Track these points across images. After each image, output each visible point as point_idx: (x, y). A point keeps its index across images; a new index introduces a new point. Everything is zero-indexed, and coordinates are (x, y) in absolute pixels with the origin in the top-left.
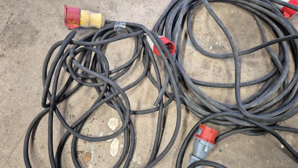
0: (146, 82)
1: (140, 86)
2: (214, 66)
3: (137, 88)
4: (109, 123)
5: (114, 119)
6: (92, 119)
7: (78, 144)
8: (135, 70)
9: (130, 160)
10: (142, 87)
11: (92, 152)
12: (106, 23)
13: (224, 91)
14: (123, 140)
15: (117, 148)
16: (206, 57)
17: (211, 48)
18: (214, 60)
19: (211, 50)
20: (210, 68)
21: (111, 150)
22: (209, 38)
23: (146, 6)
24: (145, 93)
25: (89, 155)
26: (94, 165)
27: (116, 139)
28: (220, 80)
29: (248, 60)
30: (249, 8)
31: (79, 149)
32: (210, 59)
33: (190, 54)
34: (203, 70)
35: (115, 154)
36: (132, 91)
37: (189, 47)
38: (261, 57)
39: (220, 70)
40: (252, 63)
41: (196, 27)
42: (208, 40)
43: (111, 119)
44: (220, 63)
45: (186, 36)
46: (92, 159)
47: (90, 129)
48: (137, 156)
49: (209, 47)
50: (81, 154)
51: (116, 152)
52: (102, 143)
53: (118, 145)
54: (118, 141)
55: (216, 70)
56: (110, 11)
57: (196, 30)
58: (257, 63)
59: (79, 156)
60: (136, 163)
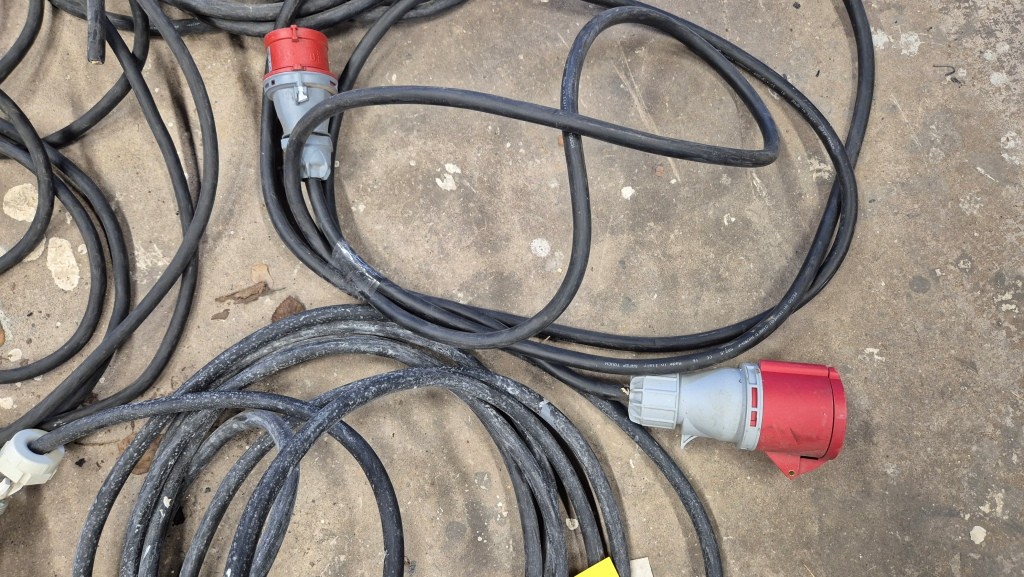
4: (6, 210)
5: (17, 189)
9: (128, 267)
14: (76, 232)
15: (73, 261)
21: (56, 279)
26: (24, 344)
27: (54, 242)
35: (75, 280)
43: (8, 196)
46: (8, 332)
48: (146, 248)
51: (73, 273)
52: (17, 274)
53: (69, 252)
54: (65, 243)
60: (152, 270)
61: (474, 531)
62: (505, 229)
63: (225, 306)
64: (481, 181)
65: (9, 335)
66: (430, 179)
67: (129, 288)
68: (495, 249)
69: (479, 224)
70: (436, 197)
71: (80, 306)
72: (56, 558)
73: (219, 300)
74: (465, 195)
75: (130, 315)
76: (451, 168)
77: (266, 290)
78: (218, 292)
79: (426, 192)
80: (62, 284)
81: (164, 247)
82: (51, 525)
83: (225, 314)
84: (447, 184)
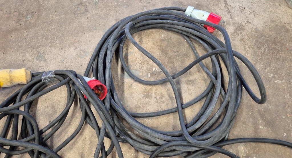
0: (87, 129)
1: (81, 136)
2: (155, 93)
3: (78, 140)
8: (73, 119)
10: (84, 136)
12: (33, 76)
13: (170, 117)
16: (146, 86)
17: (149, 75)
18: (154, 88)
19: (150, 78)
20: (151, 96)
22: (145, 66)
23: (76, 48)
24: (88, 143)
28: (164, 107)
29: (186, 79)
30: (176, 30)
32: (150, 87)
33: (130, 87)
34: (145, 101)
36: (72, 145)
37: (127, 80)
38: (198, 73)
39: (162, 96)
40: (191, 81)
41: (130, 58)
42: (145, 68)
44: (161, 89)
45: (123, 69)
49: (147, 75)
55: (158, 97)
56: (38, 62)
57: (132, 61)
58: (195, 80)
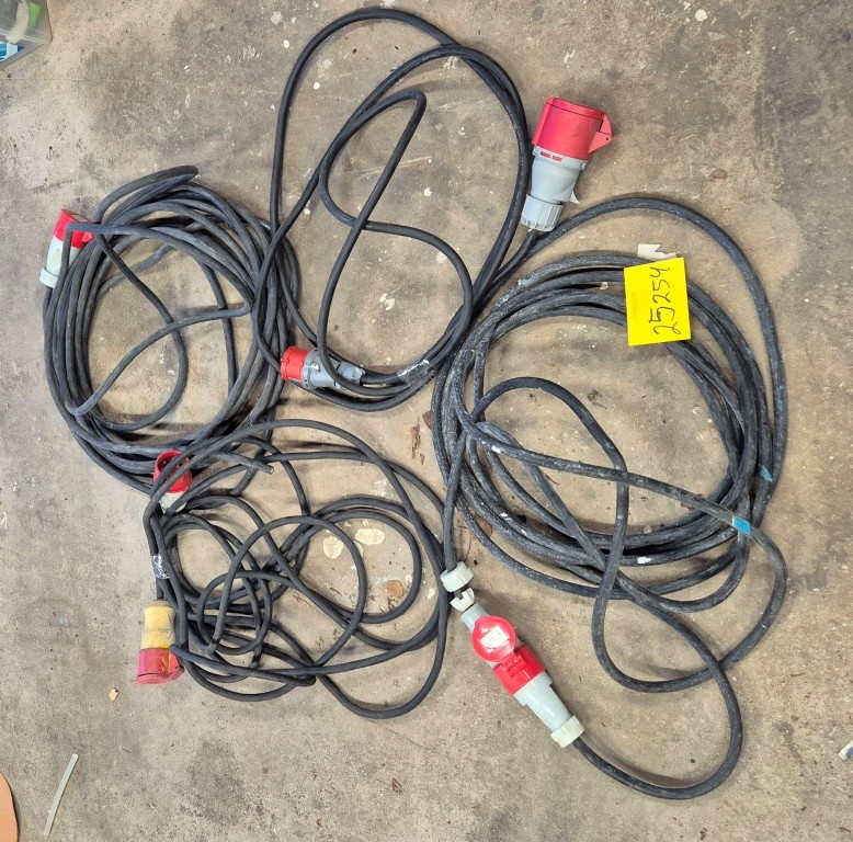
2: (202, 361)
4: (334, 557)
5: (325, 547)
6: (333, 593)
7: (379, 611)
9: (381, 501)
11: (386, 580)
12: (161, 597)
13: (240, 334)
14: (356, 522)
15: (370, 530)
16: (190, 380)
17: (171, 372)
18: (193, 363)
19: (175, 371)
20: (206, 369)
21: (376, 543)
22: (154, 379)
23: (121, 521)
25: (391, 585)
26: (405, 572)
27: (357, 537)
28: (223, 347)
29: (179, 295)
30: (88, 311)
31: (385, 608)
32: (191, 371)
33: (190, 413)
34: (213, 382)
35: (380, 532)
37: (178, 417)
38: (170, 269)
39: (205, 348)
40: (183, 286)
41: (140, 409)
42: (159, 380)
43: (327, 553)
44: (194, 350)
45: (159, 427)
46: (396, 578)
47: (350, 593)
49: (170, 375)
50: (392, 603)
51: (376, 532)
52: (368, 563)
53: (365, 531)
54: (360, 531)
55: (208, 355)
56: (142, 595)
57: (146, 407)
58: (181, 276)
59: (396, 605)
60: (387, 490)
61: (588, 349)
62: (425, 276)
63: (418, 456)
64: (394, 283)
65: (397, 578)
66: (385, 313)
67: (392, 504)
68: (434, 286)
69: (418, 291)
70: (396, 313)
71: (394, 534)
72: (522, 594)
73: (414, 456)
74: (399, 295)
75: (406, 508)
76: (382, 299)
77: (416, 429)
78: (410, 456)
79: (391, 318)
80: (380, 541)
81: (377, 479)
82: (504, 591)
83: (422, 456)
84: (391, 303)
